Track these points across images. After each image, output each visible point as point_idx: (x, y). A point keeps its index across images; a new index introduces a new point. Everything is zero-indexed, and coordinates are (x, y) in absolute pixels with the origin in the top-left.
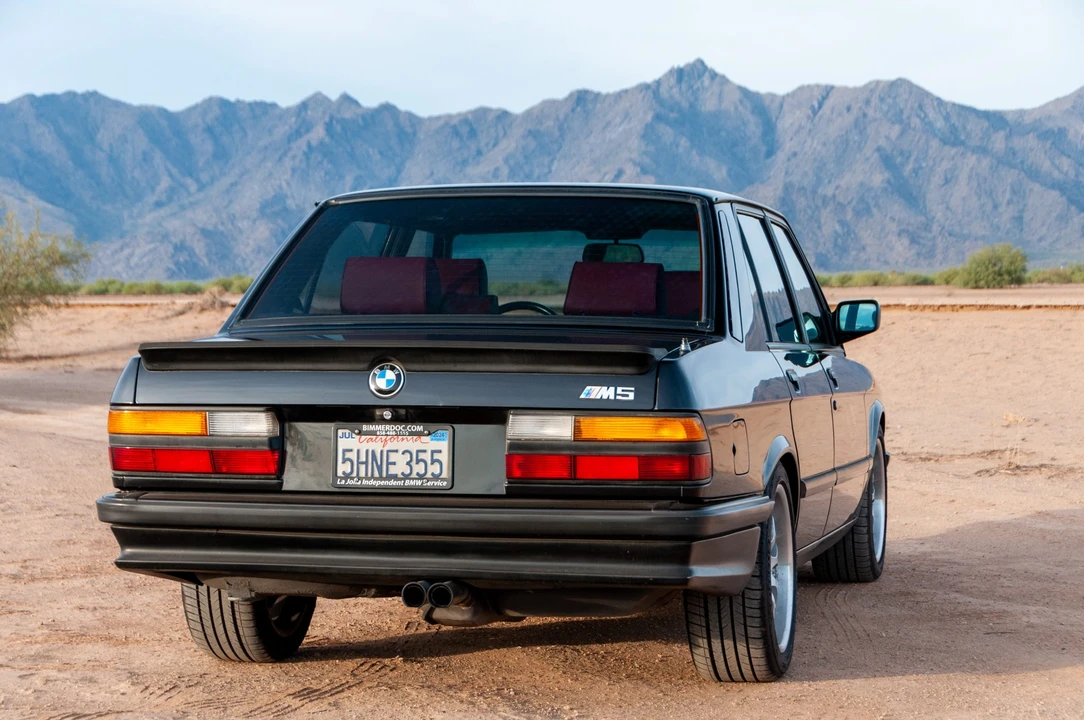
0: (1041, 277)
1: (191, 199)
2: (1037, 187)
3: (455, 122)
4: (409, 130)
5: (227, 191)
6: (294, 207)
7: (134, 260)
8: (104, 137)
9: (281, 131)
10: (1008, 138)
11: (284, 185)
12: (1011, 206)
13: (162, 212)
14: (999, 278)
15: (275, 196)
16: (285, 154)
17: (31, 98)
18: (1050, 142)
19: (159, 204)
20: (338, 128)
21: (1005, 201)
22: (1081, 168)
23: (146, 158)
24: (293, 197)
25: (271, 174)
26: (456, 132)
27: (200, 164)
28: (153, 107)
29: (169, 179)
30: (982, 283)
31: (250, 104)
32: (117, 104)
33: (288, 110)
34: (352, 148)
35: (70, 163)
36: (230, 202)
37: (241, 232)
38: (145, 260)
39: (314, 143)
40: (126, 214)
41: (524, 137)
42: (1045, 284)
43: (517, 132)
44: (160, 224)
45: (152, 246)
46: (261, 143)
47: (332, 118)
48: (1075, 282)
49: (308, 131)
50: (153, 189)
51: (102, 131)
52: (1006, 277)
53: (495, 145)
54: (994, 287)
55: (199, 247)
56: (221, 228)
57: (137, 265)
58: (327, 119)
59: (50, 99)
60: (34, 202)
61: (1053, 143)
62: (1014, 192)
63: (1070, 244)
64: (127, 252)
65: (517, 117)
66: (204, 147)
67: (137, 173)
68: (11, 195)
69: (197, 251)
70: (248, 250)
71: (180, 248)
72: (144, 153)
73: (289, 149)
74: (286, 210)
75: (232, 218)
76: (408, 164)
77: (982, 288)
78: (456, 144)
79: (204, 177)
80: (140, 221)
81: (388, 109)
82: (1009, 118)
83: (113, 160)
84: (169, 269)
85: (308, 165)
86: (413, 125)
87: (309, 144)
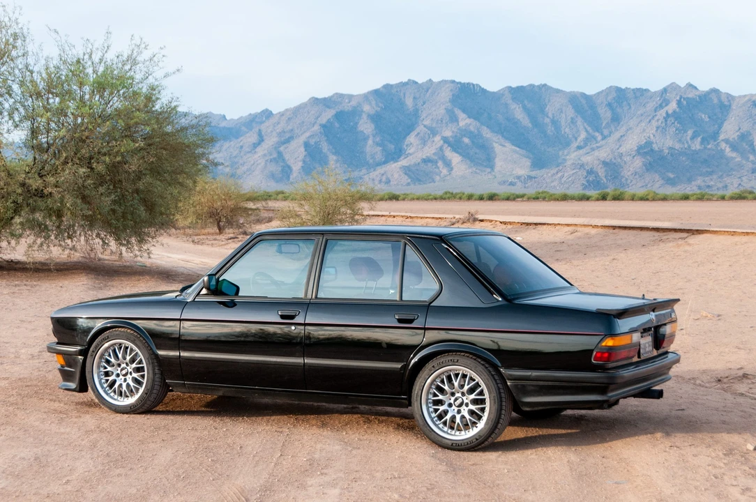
1: (597, 145)
4: (726, 103)
5: (619, 140)
6: (657, 149)
7: (564, 179)
8: (550, 110)
9: (651, 105)
11: (652, 136)
13: (581, 152)
15: (646, 143)
16: (653, 118)
17: (510, 88)
19: (579, 148)
23: (573, 121)
24: (656, 143)
25: (644, 130)
27: (604, 125)
28: (578, 92)
29: (585, 133)
31: (633, 90)
32: (558, 91)
33: (655, 92)
34: (692, 115)
35: (530, 125)
36: (620, 146)
37: (625, 163)
38: (570, 179)
39: (670, 112)
40: (561, 153)
44: (579, 159)
45: (575, 171)
46: (639, 113)
47: (681, 97)
49: (667, 105)
50: (576, 139)
51: (548, 106)
55: (601, 172)
56: (614, 161)
57: (565, 182)
58: (678, 98)
59: (520, 89)
60: (509, 147)
64: (560, 175)
66: (605, 114)
67: (567, 130)
68: (496, 142)
69: (600, 174)
70: (629, 173)
71: (590, 172)
72: (572, 118)
73: (656, 115)
74: (652, 150)
75: (621, 155)
76: (725, 125)
79: (606, 132)
80: (568, 157)
81: (715, 91)
83: (554, 122)
84: (583, 184)
85: (666, 124)
86: (729, 101)
87: (667, 113)
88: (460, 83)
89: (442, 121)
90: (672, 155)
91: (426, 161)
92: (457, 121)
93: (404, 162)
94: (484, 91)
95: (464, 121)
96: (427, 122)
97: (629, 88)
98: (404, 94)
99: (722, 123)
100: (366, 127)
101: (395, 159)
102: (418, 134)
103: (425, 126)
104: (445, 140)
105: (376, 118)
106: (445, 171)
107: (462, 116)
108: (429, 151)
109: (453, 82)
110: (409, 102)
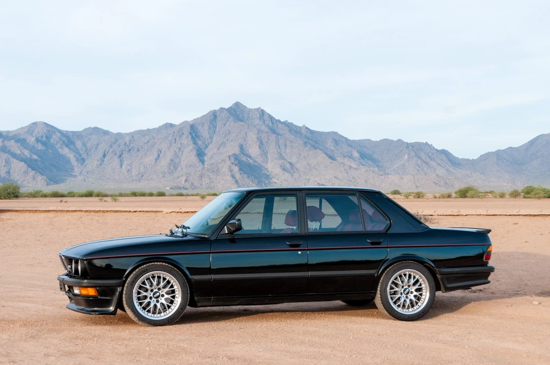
0: (25, 195)
2: (15, 161)
10: (3, 141)
12: (5, 168)
14: (9, 195)
18: (19, 144)
21: (3, 165)
22: (32, 154)
30: (3, 197)
42: (27, 198)
48: (38, 197)
52: (12, 195)
54: (7, 199)
61: (21, 144)
62: (6, 162)
63: (29, 182)
77: (2, 199)
82: (4, 134)
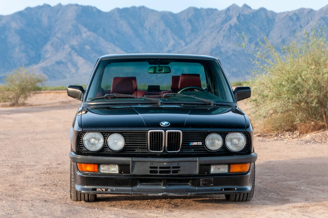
1: (183, 49)
3: (290, 14)
4: (271, 18)
5: (197, 45)
6: (224, 51)
8: (148, 24)
9: (219, 20)
11: (220, 42)
15: (217, 47)
16: (221, 29)
17: (118, 9)
19: (169, 51)
20: (242, 18)
23: (164, 32)
24: (224, 47)
25: (215, 38)
26: (291, 18)
27: (186, 35)
28: (167, 12)
29: (173, 41)
31: (206, 9)
32: (153, 11)
33: (222, 11)
34: (248, 27)
35: (133, 35)
36: (198, 50)
39: (233, 25)
41: (320, 20)
43: (317, 17)
46: (211, 25)
47: (240, 14)
49: (230, 20)
50: (167, 45)
51: (146, 22)
53: (307, 24)
58: (238, 15)
59: (125, 10)
60: (119, 51)
65: (316, 11)
66: (187, 27)
67: (160, 39)
68: (110, 48)
72: (164, 31)
73: (222, 27)
74: (221, 52)
78: (291, 23)
79: (188, 40)
81: (263, 10)
83: (150, 33)
85: (230, 34)
86: (273, 16)
87: (230, 25)
88: (82, 6)
89: (69, 34)
90: (235, 55)
91: (59, 63)
92: (81, 33)
93: (42, 64)
94: (99, 11)
95: (86, 34)
96: (59, 35)
97: (203, 9)
98: (41, 15)
99: (269, 32)
100: (14, 39)
101: (36, 63)
102: (52, 43)
103: (57, 38)
104: (73, 48)
105: (21, 33)
106: (73, 70)
107: (84, 29)
108: (61, 56)
109: (77, 5)
110: (45, 21)
